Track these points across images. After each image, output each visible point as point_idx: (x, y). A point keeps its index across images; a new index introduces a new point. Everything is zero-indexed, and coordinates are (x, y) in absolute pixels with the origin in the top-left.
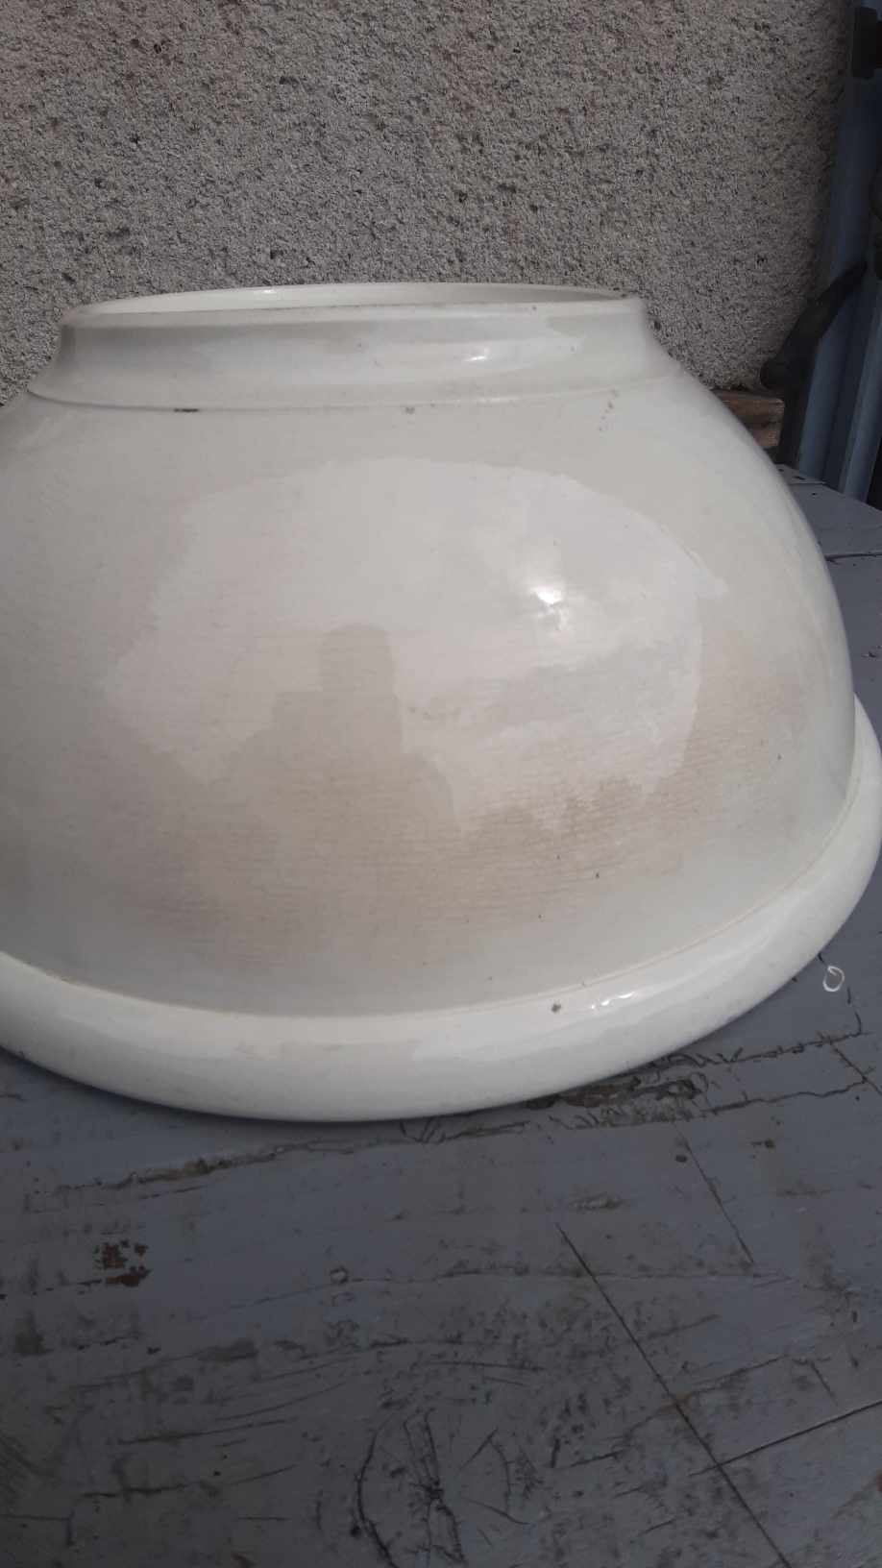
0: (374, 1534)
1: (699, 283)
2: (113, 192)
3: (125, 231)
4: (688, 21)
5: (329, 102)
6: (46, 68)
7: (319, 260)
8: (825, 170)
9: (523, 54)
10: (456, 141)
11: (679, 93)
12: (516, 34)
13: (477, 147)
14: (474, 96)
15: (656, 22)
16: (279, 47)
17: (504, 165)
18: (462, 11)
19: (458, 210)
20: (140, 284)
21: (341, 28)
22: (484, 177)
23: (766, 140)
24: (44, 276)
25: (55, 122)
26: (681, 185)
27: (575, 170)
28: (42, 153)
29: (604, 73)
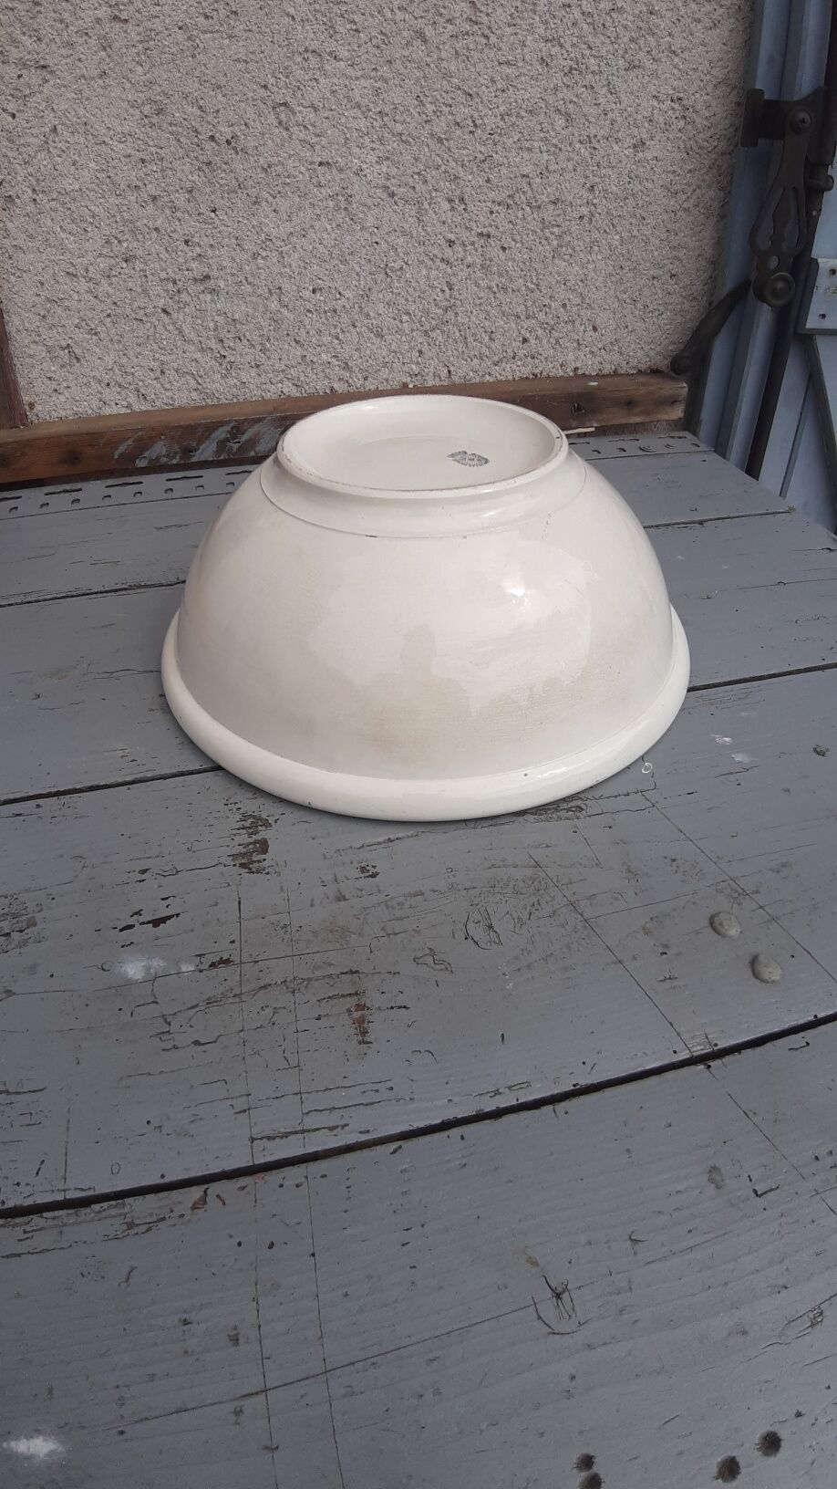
0: (472, 939)
1: (625, 296)
2: (198, 249)
3: (207, 277)
4: (619, 101)
5: (355, 179)
6: (147, 158)
7: (348, 294)
8: (722, 206)
9: (496, 136)
10: (446, 203)
11: (612, 157)
12: (490, 122)
13: (463, 206)
14: (460, 169)
15: (596, 104)
16: (318, 139)
17: (483, 219)
18: (451, 106)
19: (448, 253)
20: (219, 315)
21: (362, 124)
22: (467, 228)
23: (678, 187)
24: (148, 311)
25: (154, 198)
26: (613, 225)
27: (534, 219)
28: (145, 221)
29: (556, 146)
